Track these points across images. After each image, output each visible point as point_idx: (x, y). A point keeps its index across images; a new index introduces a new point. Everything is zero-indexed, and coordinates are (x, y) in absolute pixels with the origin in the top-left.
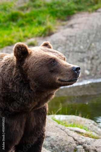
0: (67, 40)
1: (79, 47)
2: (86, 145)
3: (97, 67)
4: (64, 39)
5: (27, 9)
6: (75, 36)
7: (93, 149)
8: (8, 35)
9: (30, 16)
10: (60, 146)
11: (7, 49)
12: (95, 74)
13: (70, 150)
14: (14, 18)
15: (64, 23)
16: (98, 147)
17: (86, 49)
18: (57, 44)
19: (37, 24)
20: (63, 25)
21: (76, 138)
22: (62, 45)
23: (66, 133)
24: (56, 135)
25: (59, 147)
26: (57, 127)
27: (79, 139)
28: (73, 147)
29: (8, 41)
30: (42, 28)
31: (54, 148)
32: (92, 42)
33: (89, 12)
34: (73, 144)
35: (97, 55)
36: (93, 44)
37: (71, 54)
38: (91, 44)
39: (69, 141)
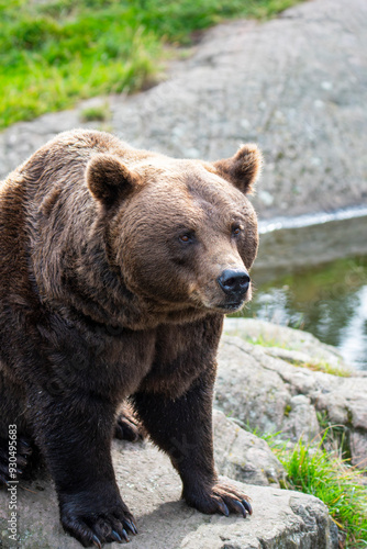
0: (201, 102)
1: (238, 125)
2: (318, 394)
3: (294, 181)
4: (190, 99)
5: (69, 10)
6: (224, 91)
7: (339, 404)
8: (20, 88)
9: (81, 31)
10: (243, 398)
11: (21, 131)
12: (291, 204)
13: (274, 409)
14: (31, 39)
15: (187, 52)
16: (354, 400)
17: (260, 130)
18: (171, 114)
19: (104, 56)
20: (183, 59)
21: (287, 375)
22: (185, 118)
23: (258, 361)
24: (229, 365)
25: (240, 399)
26: (229, 344)
27: (296, 377)
28: (280, 400)
29: (23, 108)
30: (123, 68)
31: (225, 405)
32: (275, 108)
33: (259, 18)
34: (281, 390)
35: (292, 147)
36: (279, 114)
37: (213, 145)
38: (272, 115)
39: (267, 383)
